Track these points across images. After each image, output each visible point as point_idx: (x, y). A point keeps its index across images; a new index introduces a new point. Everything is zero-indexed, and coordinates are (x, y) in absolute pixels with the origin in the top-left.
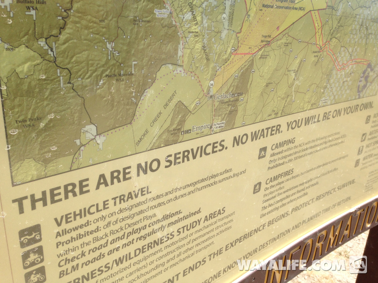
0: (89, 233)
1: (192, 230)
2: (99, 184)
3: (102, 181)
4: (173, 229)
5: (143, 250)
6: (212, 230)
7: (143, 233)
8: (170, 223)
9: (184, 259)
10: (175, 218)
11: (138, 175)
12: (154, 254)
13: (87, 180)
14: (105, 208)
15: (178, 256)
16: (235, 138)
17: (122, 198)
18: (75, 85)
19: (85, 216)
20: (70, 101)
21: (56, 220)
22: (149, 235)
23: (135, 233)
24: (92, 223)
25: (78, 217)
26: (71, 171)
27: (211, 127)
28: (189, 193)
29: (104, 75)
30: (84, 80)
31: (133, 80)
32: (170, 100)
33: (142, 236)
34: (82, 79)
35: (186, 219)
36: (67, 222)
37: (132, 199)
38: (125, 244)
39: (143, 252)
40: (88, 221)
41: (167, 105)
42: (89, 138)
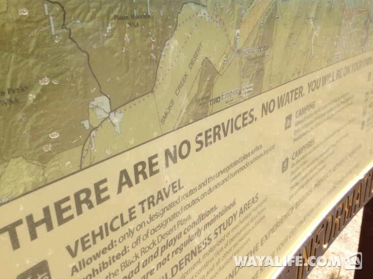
0: (115, 259)
1: (229, 228)
2: (121, 184)
3: (124, 180)
4: (210, 231)
5: (180, 266)
6: (248, 224)
7: (178, 243)
8: (206, 225)
9: (224, 266)
10: (211, 217)
11: (167, 165)
12: (192, 268)
13: (105, 181)
14: (131, 219)
15: (217, 264)
16: (263, 105)
17: (151, 201)
18: (73, 31)
19: (107, 234)
20: (68, 58)
21: (68, 248)
22: (186, 244)
23: (170, 246)
24: (117, 242)
25: (98, 238)
26: (81, 170)
27: (240, 93)
28: (223, 182)
29: (112, 16)
30: (84, 24)
31: (150, 24)
32: (196, 56)
33: (178, 248)
34: (82, 21)
35: (221, 215)
36: (84, 249)
37: (163, 199)
38: (160, 263)
39: (181, 269)
40: (112, 241)
41: (192, 63)
42: (100, 117)
